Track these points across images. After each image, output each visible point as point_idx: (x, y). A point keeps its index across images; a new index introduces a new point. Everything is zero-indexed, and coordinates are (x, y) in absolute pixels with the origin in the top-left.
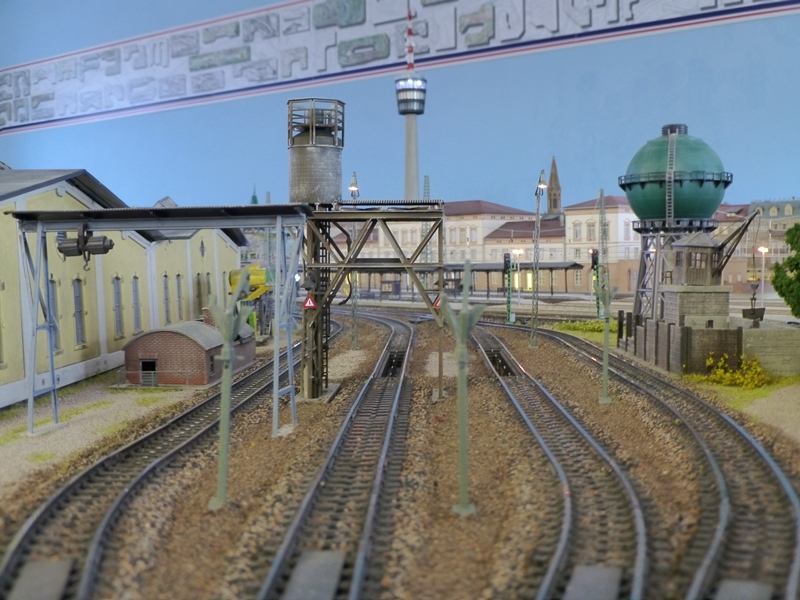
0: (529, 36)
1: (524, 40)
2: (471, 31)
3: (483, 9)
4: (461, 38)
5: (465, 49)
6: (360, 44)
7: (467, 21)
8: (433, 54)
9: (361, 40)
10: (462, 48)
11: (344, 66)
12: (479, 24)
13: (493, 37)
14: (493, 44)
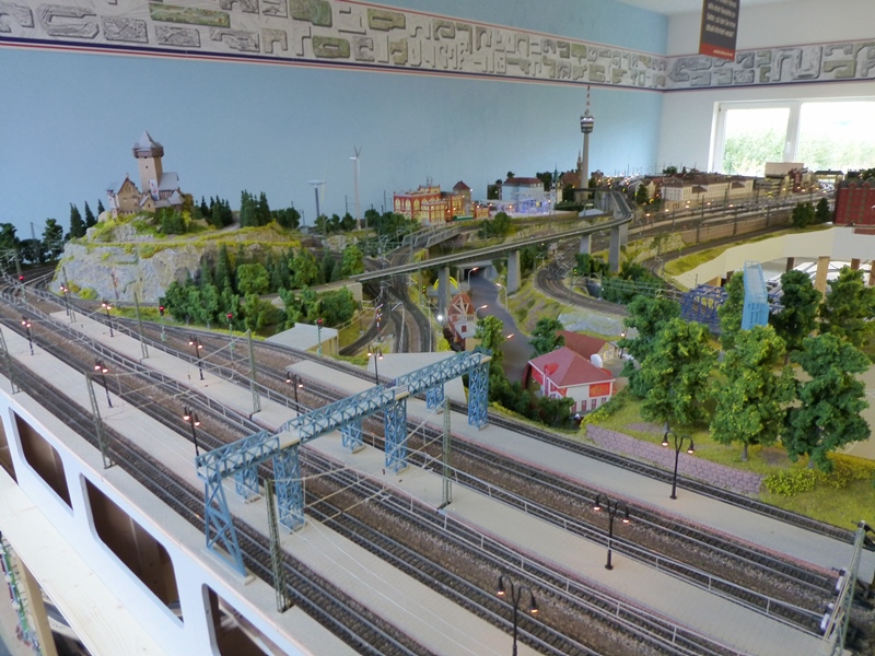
0: (423, 66)
1: (421, 67)
2: (396, 53)
3: (401, 42)
4: (391, 57)
5: (393, 65)
6: (328, 42)
7: (394, 47)
8: (376, 63)
9: (329, 39)
10: (392, 64)
11: (318, 56)
12: (399, 51)
13: (406, 61)
14: (407, 65)
